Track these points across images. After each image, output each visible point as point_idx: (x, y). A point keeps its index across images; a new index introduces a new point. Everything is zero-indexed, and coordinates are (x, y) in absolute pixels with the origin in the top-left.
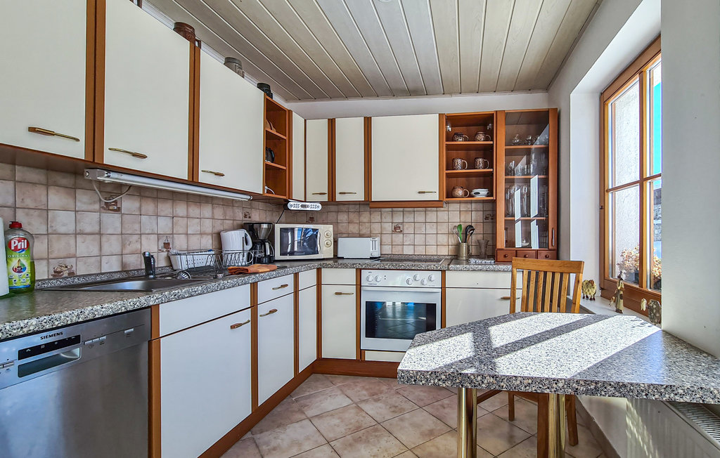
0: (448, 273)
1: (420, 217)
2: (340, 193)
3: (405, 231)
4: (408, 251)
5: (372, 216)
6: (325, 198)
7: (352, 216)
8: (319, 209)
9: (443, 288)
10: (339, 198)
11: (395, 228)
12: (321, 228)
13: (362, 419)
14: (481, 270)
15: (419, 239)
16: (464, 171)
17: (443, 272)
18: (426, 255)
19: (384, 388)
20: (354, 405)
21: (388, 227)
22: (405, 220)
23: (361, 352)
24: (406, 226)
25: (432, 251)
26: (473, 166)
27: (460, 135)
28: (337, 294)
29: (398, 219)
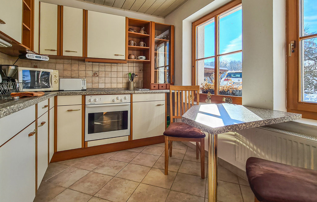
0: (133, 95)
1: (108, 68)
2: (66, 51)
3: (100, 76)
4: (102, 86)
5: (79, 67)
6: (55, 53)
7: (66, 66)
8: (47, 60)
9: (131, 102)
10: (65, 54)
11: (94, 74)
12: (52, 71)
13: (103, 178)
14: (149, 93)
15: (108, 80)
16: (135, 47)
17: (131, 94)
18: (111, 88)
19: (101, 160)
20: (92, 173)
21: (90, 73)
22: (100, 70)
23: (84, 143)
24: (100, 73)
25: (114, 86)
26: (139, 45)
27: (133, 30)
28: (68, 111)
29: (96, 69)
